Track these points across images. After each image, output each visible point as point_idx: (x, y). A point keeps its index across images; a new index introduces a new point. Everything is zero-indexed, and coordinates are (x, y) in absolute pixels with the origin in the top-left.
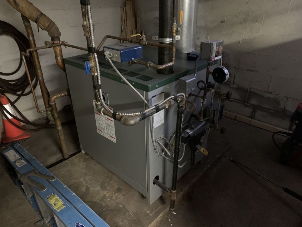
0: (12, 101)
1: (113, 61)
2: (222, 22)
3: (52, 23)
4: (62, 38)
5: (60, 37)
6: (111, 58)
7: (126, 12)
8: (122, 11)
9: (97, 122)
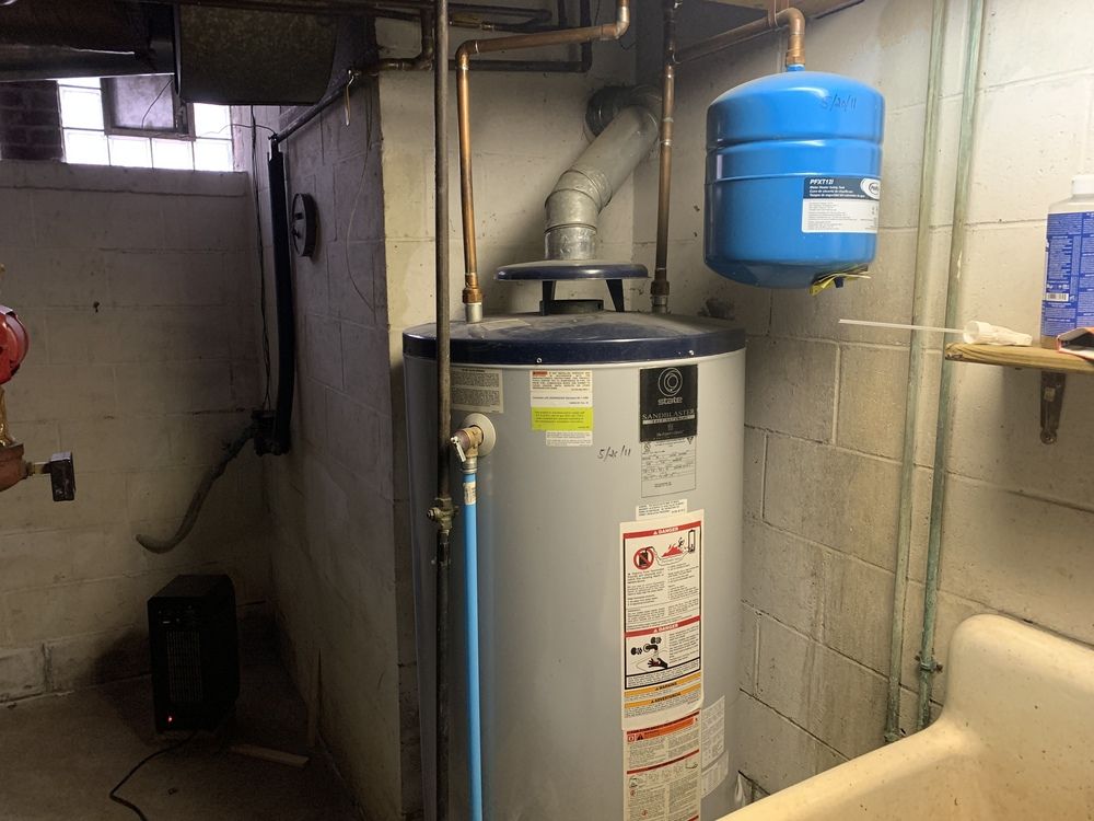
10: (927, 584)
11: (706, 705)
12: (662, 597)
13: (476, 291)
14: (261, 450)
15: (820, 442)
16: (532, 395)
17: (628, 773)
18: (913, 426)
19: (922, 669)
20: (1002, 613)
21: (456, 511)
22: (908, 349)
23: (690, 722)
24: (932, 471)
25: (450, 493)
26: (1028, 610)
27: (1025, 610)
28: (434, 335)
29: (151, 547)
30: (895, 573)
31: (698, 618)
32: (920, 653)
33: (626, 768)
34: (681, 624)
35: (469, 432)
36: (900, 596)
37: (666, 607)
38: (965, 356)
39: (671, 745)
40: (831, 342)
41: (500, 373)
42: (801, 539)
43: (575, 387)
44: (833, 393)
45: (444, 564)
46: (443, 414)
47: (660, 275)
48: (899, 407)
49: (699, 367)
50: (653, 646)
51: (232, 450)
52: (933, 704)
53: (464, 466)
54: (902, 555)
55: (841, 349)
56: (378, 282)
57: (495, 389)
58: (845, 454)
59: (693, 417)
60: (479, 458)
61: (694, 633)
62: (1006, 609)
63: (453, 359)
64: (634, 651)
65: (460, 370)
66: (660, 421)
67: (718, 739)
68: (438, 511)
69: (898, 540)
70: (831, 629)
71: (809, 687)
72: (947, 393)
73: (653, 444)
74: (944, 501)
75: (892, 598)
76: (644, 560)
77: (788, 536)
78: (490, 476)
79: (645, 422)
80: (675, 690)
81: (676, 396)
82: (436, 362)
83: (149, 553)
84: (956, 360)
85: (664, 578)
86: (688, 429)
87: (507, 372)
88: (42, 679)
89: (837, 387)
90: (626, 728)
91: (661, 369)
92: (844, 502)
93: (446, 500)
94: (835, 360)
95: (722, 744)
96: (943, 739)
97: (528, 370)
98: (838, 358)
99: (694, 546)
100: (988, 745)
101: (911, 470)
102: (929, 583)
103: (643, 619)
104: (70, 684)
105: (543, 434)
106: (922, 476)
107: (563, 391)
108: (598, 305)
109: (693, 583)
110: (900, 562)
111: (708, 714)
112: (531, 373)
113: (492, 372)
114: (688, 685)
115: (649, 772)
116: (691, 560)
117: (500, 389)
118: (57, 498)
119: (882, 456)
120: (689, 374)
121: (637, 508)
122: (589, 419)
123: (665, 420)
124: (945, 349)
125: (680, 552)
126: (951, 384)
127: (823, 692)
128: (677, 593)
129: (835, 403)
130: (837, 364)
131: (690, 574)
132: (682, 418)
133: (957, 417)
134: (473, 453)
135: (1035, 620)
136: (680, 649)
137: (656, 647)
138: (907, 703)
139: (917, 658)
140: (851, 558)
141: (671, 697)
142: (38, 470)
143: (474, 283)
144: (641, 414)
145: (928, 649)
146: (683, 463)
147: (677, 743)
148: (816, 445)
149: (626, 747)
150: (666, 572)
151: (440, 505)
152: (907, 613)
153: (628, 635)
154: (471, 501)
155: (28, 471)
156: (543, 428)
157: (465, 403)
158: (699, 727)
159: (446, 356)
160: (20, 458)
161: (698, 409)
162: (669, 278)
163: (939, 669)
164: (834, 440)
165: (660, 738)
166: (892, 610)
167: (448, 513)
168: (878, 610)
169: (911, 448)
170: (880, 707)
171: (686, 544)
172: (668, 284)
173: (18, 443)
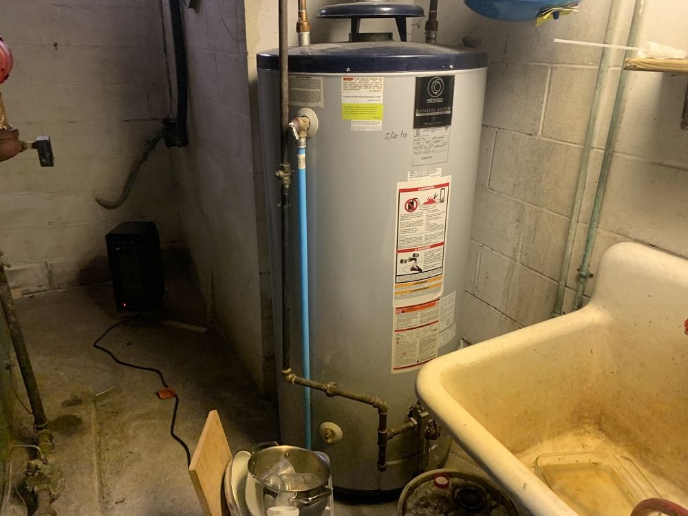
10: (591, 224)
11: (444, 294)
12: (421, 230)
13: (305, 24)
14: (169, 144)
15: (531, 135)
16: (343, 94)
17: (396, 331)
18: (594, 121)
19: (581, 276)
20: (637, 241)
21: (293, 173)
22: (598, 67)
23: (434, 304)
24: (603, 151)
25: (289, 161)
26: (654, 239)
27: (652, 239)
28: (278, 54)
29: (105, 205)
30: (571, 218)
31: (443, 244)
32: (581, 267)
33: (394, 329)
34: (432, 247)
35: (301, 120)
36: (572, 232)
37: (423, 235)
38: (638, 66)
39: (422, 316)
40: (546, 64)
41: (321, 78)
42: (512, 198)
43: (372, 89)
44: (543, 100)
45: (286, 207)
46: (284, 107)
47: (432, 16)
48: (587, 108)
49: (455, 77)
50: (414, 259)
51: (151, 145)
52: (585, 297)
53: (297, 143)
54: (577, 206)
55: (551, 69)
56: (239, 22)
57: (318, 90)
58: (547, 142)
59: (449, 112)
60: (308, 138)
61: (439, 252)
62: (640, 238)
63: (290, 70)
64: (402, 262)
65: (294, 77)
66: (428, 114)
67: (451, 316)
68: (281, 173)
69: (575, 197)
70: (526, 254)
71: (508, 289)
72: (621, 96)
73: (422, 130)
74: (608, 170)
75: (567, 233)
76: (411, 206)
77: (504, 197)
78: (314, 152)
79: (417, 115)
80: (426, 285)
81: (439, 97)
82: (278, 72)
83: (104, 209)
84: (631, 69)
85: (423, 218)
86: (445, 121)
87: (327, 78)
88: (47, 282)
89: (546, 96)
90: (395, 306)
91: (430, 78)
92: (542, 174)
93: (286, 166)
94: (546, 77)
95: (453, 318)
96: (590, 315)
97: (340, 76)
98: (549, 76)
99: (443, 198)
100: (616, 319)
101: (589, 151)
102: (592, 223)
103: (408, 242)
104: (65, 285)
105: (349, 122)
106: (596, 155)
107: (363, 92)
108: (389, 36)
109: (441, 221)
110: (575, 211)
111: (445, 300)
112: (342, 79)
113: (318, 78)
114: (433, 283)
115: (408, 331)
116: (441, 207)
117: (321, 90)
118: (43, 165)
119: (571, 142)
120: (449, 81)
121: (409, 173)
122: (380, 112)
123: (431, 114)
124: (625, 62)
125: (434, 202)
126: (624, 91)
127: (517, 291)
128: (431, 227)
129: (544, 108)
130: (548, 80)
131: (440, 216)
132: (442, 113)
133: (625, 114)
134: (304, 134)
135: (657, 245)
136: (431, 261)
137: (416, 260)
138: (568, 296)
139: (579, 270)
140: (544, 209)
141: (422, 289)
142: (29, 146)
143: (304, 18)
144: (415, 109)
145: (586, 264)
146: (440, 144)
147: (426, 316)
148: (528, 137)
149: (395, 317)
150: (425, 213)
151: (283, 169)
152: (575, 243)
153: (398, 252)
154: (302, 166)
155: (23, 147)
156: (349, 118)
157: (297, 101)
158: (439, 308)
159: (286, 67)
160: (17, 138)
161: (453, 107)
162: (438, 19)
163: (591, 276)
164: (540, 133)
165: (415, 312)
166: (566, 241)
167: (288, 174)
168: (557, 241)
169: (592, 135)
170: (552, 298)
171: (438, 197)
172: (437, 22)
173: (14, 129)
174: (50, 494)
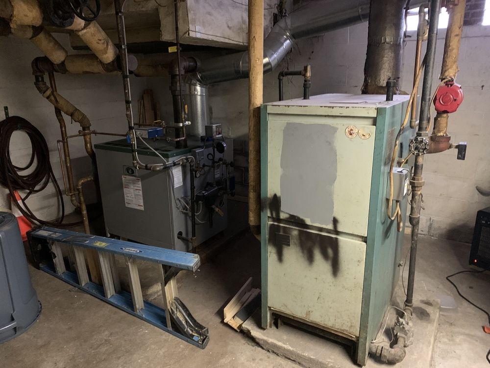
0: (23, 198)
1: (142, 138)
2: (240, 113)
3: (84, 116)
4: (92, 128)
5: (90, 127)
6: (141, 136)
7: (144, 105)
8: (140, 105)
9: (125, 196)
29: (481, 192)
83: (479, 194)
88: (427, 230)
104: (437, 236)
118: (458, 158)
142: (454, 147)
155: (450, 147)
160: (449, 141)
173: (449, 136)
174: (405, 342)
